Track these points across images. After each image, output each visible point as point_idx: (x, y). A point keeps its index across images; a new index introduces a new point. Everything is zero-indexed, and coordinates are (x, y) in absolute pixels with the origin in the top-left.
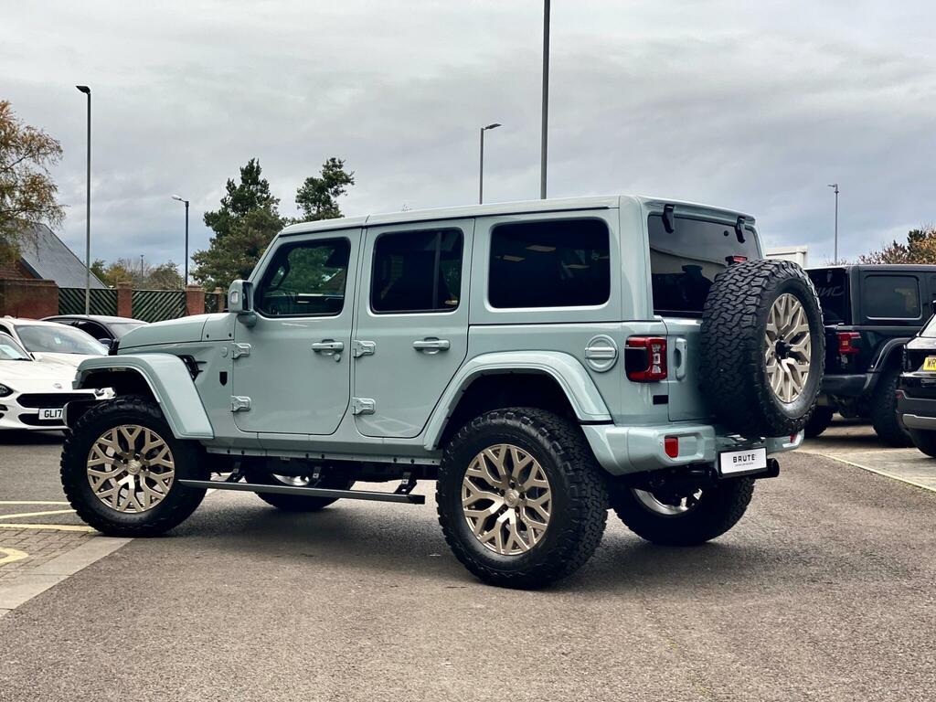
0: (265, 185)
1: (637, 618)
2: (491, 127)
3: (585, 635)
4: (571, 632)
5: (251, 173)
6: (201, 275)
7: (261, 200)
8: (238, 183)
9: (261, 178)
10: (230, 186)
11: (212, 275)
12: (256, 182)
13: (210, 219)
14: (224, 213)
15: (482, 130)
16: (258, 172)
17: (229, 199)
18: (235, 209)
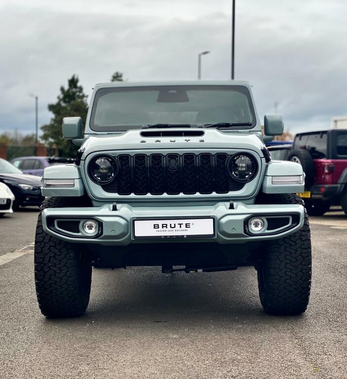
0: (81, 89)
1: (288, 345)
2: (205, 53)
3: (250, 360)
4: (239, 357)
5: (73, 82)
6: (45, 137)
7: (79, 97)
8: (66, 87)
9: (79, 84)
10: (62, 89)
11: (52, 137)
12: (76, 87)
13: (51, 108)
14: (59, 104)
15: (200, 56)
16: (77, 81)
17: (62, 96)
18: (65, 102)
